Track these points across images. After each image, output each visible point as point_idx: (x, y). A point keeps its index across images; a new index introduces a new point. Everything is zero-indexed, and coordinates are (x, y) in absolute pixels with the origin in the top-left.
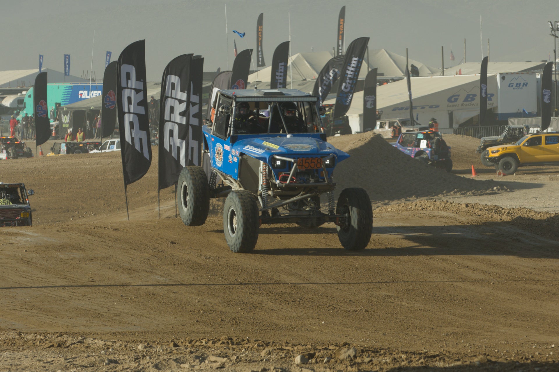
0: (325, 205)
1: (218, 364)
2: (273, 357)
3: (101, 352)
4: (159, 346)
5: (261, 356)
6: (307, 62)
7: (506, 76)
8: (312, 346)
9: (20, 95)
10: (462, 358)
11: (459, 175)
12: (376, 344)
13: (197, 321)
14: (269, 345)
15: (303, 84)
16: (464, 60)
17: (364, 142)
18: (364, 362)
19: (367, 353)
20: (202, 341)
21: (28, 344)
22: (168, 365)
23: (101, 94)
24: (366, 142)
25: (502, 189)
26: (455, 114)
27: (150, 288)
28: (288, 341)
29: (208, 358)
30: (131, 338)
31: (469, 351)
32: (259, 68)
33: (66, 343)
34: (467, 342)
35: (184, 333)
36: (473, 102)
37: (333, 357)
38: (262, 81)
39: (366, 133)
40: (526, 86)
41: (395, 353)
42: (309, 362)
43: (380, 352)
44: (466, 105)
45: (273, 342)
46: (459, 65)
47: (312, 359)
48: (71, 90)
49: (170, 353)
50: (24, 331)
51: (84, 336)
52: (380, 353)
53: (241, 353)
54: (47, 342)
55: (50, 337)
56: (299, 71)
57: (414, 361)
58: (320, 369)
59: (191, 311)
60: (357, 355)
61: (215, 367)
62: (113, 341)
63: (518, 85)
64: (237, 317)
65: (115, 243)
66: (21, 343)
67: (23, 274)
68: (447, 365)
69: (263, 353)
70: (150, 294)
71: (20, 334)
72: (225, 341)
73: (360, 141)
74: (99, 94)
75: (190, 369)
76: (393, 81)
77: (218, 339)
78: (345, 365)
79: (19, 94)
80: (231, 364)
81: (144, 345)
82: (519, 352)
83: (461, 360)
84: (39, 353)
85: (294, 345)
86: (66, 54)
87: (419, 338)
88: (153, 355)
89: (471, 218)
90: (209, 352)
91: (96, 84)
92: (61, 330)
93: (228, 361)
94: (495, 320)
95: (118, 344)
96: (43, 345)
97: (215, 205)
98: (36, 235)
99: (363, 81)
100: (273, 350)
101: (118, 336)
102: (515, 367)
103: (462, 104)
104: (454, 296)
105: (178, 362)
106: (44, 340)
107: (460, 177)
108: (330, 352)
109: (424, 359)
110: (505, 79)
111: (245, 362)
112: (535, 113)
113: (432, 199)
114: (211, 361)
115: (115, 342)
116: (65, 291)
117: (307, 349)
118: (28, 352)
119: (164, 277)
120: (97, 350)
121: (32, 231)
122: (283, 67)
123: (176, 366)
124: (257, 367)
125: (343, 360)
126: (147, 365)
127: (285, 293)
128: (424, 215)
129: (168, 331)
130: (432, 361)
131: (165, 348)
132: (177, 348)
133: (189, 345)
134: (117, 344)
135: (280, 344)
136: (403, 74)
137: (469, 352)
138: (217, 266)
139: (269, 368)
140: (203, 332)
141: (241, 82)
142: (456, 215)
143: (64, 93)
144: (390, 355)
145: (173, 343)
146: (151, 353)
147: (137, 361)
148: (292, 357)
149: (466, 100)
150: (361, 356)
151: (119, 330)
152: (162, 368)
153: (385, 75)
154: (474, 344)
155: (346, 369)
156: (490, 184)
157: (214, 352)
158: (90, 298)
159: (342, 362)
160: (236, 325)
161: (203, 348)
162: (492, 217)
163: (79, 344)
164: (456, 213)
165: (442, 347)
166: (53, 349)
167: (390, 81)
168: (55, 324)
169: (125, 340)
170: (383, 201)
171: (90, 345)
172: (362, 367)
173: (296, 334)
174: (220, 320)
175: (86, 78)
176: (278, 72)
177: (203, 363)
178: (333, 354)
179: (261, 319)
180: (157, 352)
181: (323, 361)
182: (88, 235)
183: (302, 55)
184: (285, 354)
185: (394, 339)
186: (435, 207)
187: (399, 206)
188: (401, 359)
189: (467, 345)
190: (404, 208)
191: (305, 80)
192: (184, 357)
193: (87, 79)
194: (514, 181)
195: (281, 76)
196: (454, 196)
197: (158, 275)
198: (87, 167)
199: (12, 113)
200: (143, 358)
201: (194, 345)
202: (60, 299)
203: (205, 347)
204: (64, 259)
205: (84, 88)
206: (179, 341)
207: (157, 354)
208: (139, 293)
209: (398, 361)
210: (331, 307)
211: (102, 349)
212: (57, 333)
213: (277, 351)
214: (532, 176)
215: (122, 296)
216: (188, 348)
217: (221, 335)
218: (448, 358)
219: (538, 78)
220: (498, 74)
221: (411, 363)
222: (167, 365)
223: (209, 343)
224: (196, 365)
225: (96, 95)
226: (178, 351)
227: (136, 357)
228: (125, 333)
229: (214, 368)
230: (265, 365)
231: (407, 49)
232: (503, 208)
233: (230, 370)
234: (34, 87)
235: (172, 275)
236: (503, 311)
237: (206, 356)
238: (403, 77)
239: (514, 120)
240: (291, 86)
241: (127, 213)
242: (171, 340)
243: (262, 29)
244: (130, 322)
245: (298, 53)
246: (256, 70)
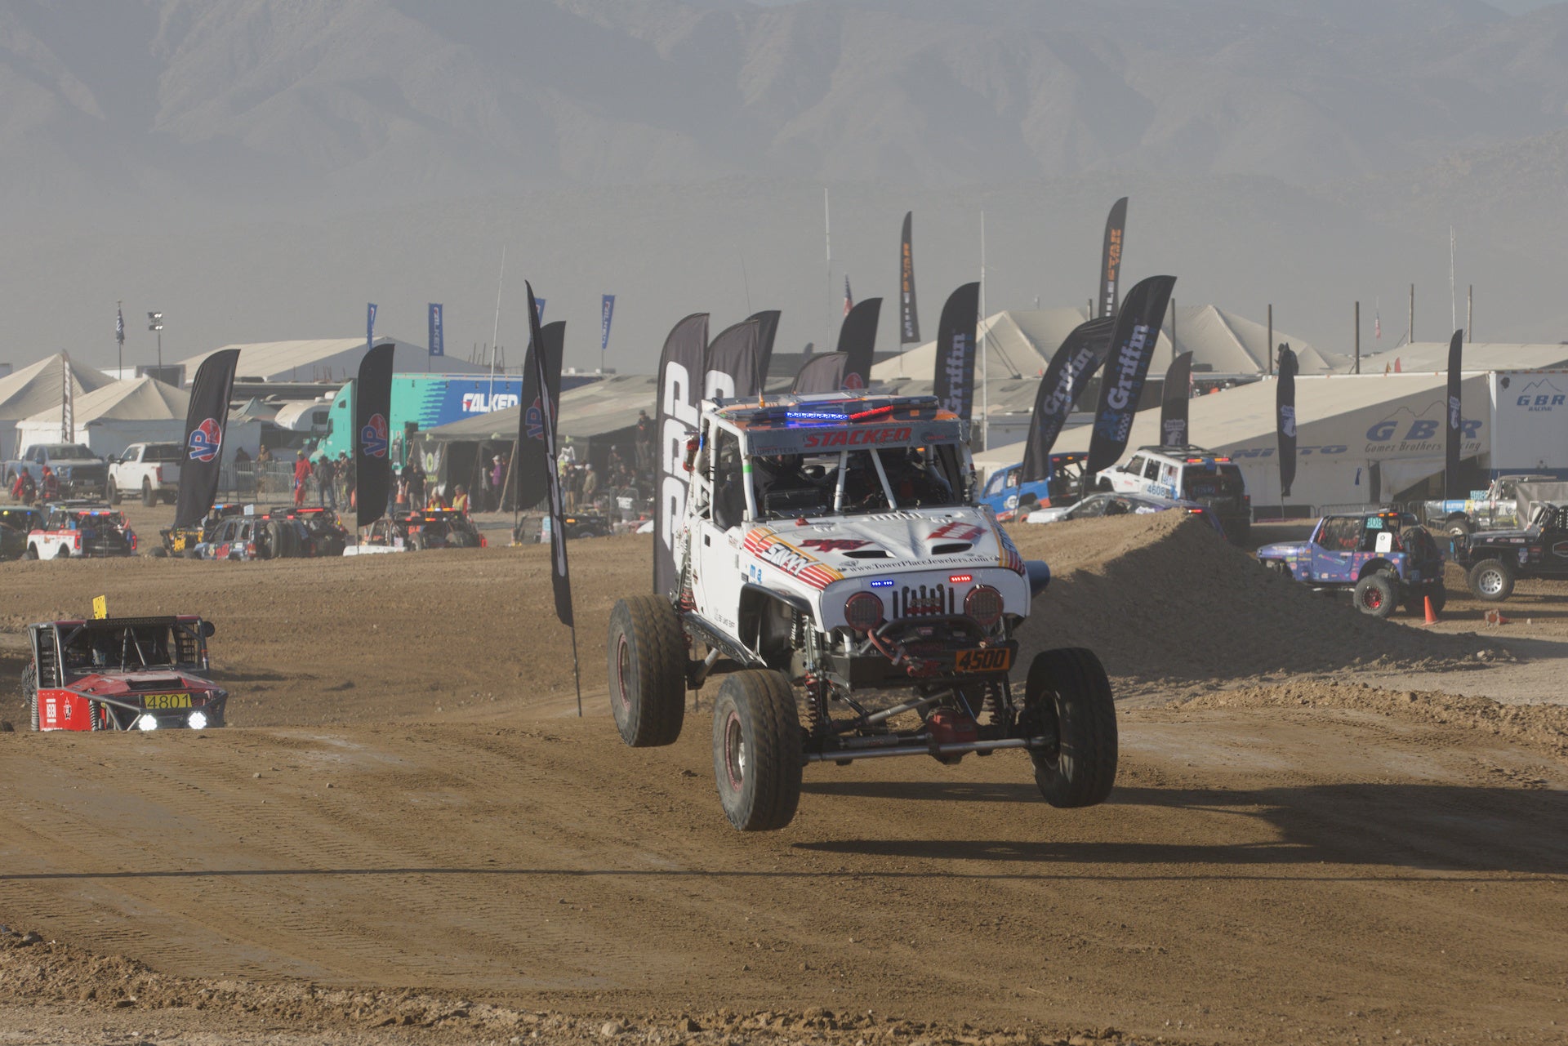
3: (512, 1040)
4: (653, 1029)
6: (1024, 332)
7: (1512, 379)
8: (1028, 1036)
9: (320, 402)
11: (1394, 621)
13: (747, 969)
14: (923, 1032)
15: (1012, 389)
16: (1409, 337)
17: (1161, 532)
20: (758, 1017)
21: (331, 1016)
23: (516, 403)
24: (1166, 534)
25: (1498, 656)
26: (1384, 468)
27: (631, 884)
28: (970, 1023)
30: (584, 1006)
32: (906, 346)
33: (425, 1015)
34: (1409, 1035)
35: (715, 997)
36: (1430, 441)
39: (1165, 512)
40: (1560, 404)
44: (1413, 447)
45: (933, 1025)
46: (1398, 346)
48: (444, 392)
50: (323, 982)
51: (471, 998)
54: (379, 1012)
55: (386, 1000)
56: (1003, 356)
59: (731, 943)
62: (541, 1013)
63: (1541, 400)
64: (844, 961)
65: (548, 771)
66: (315, 1012)
67: (322, 842)
70: (631, 900)
71: (312, 990)
72: (815, 1020)
73: (1151, 532)
74: (513, 402)
76: (1233, 384)
77: (796, 1013)
79: (317, 399)
81: (615, 1024)
84: (359, 1038)
85: (985, 1033)
86: (433, 302)
87: (1290, 1022)
89: (1422, 727)
91: (505, 378)
92: (412, 982)
94: (1478, 982)
95: (553, 1021)
96: (368, 1018)
98: (355, 746)
99: (1159, 383)
100: (932, 1044)
101: (551, 1001)
103: (1403, 446)
104: (1378, 921)
106: (372, 1007)
107: (1395, 624)
110: (1511, 384)
113: (1325, 678)
115: (545, 1015)
116: (423, 887)
117: (1015, 1044)
118: (333, 1036)
119: (667, 858)
120: (501, 1034)
121: (346, 737)
122: (965, 346)
127: (964, 903)
128: (1308, 717)
129: (674, 991)
131: (667, 1033)
132: (698, 1033)
133: (725, 1026)
134: (549, 1022)
135: (950, 1030)
136: (1257, 369)
138: (798, 834)
140: (760, 994)
141: (859, 378)
142: (1386, 719)
143: (426, 399)
145: (686, 1020)
149: (1412, 434)
151: (556, 987)
153: (1214, 368)
154: (1426, 1041)
156: (1470, 642)
158: (484, 907)
160: (842, 979)
161: (760, 1035)
162: (1474, 727)
163: (458, 1017)
164: (1388, 714)
166: (393, 1029)
167: (1228, 385)
168: (399, 968)
169: (569, 1010)
170: (1206, 680)
171: (485, 1021)
173: (990, 1005)
174: (802, 966)
175: (480, 363)
176: (951, 357)
179: (903, 965)
180: (649, 1042)
182: (482, 752)
183: (1013, 316)
186: (1336, 700)
187: (1246, 693)
189: (1410, 1041)
190: (1259, 698)
191: (1019, 377)
193: (483, 366)
194: (1527, 636)
195: (957, 367)
196: (1378, 672)
197: (652, 851)
198: (480, 580)
199: (300, 445)
201: (738, 1028)
202: (411, 907)
203: (766, 1033)
204: (422, 808)
205: (476, 388)
206: (701, 1016)
208: (604, 896)
210: (1077, 940)
211: (513, 1033)
212: (404, 989)
215: (562, 902)
216: (723, 1036)
217: (804, 1004)
220: (1493, 372)
223: (775, 1024)
225: (504, 404)
226: (700, 1042)
228: (569, 995)
231: (1270, 307)
232: (1502, 703)
234: (354, 383)
235: (687, 852)
236: (1500, 959)
238: (1259, 375)
239: (1531, 488)
240: (982, 393)
241: (576, 696)
242: (682, 1013)
243: (910, 250)
244: (582, 967)
245: (999, 311)
246: (896, 349)
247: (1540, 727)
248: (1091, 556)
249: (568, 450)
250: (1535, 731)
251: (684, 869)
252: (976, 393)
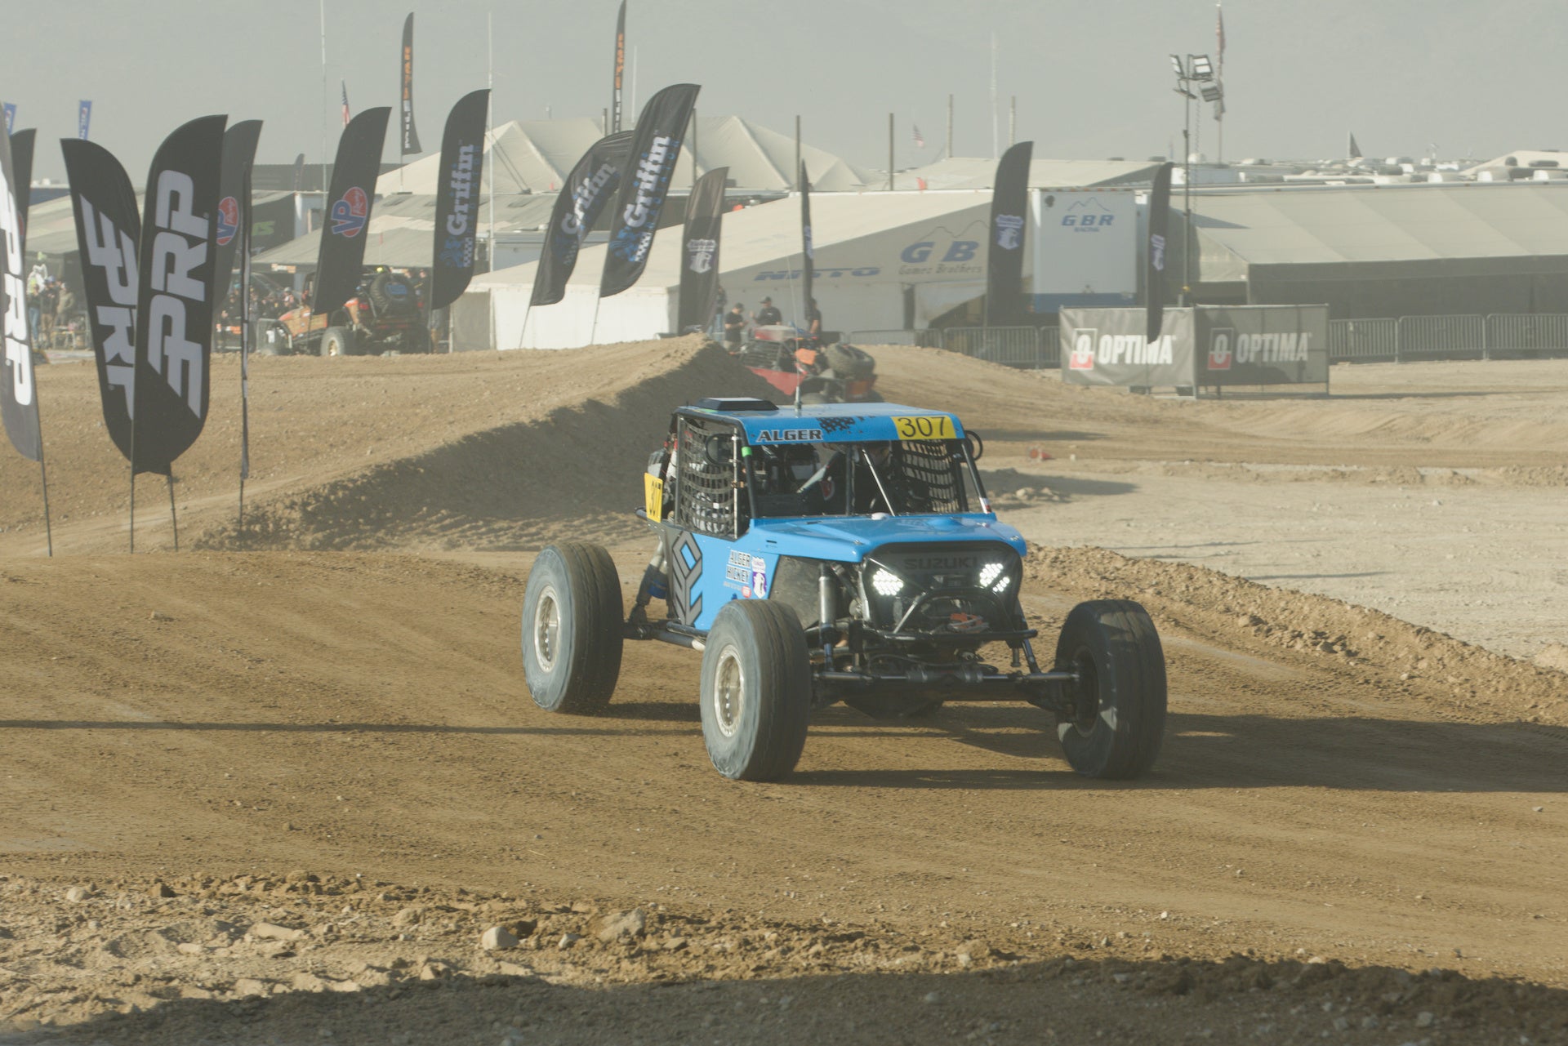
0: (571, 526)
1: (277, 946)
2: (426, 929)
4: (122, 894)
5: (394, 928)
6: (535, 144)
7: (1057, 197)
8: (528, 902)
10: (923, 943)
12: (698, 900)
14: (414, 897)
15: (522, 205)
16: (947, 151)
17: (680, 360)
18: (665, 950)
19: (673, 923)
20: (237, 881)
22: (146, 944)
24: (685, 362)
25: (1040, 495)
26: (920, 293)
27: (104, 738)
28: (466, 888)
29: (251, 929)
30: (48, 869)
31: (943, 924)
32: (407, 157)
35: (191, 860)
36: (970, 263)
37: (583, 933)
38: (414, 193)
39: (684, 338)
40: (1109, 224)
41: (746, 926)
42: (518, 946)
43: (709, 921)
44: (951, 270)
45: (427, 890)
46: (934, 161)
47: (527, 937)
49: (152, 912)
52: (708, 925)
53: (341, 915)
56: (513, 171)
57: (796, 950)
58: (548, 966)
59: (210, 802)
60: (647, 929)
61: (270, 953)
63: (1088, 220)
64: (331, 821)
65: (13, 616)
68: (884, 963)
69: (399, 919)
70: (102, 754)
72: (299, 884)
73: (668, 360)
75: (204, 957)
76: (758, 201)
77: (279, 877)
78: (614, 955)
80: (313, 946)
81: (82, 889)
82: (1074, 932)
83: (922, 947)
85: (482, 899)
88: (105, 917)
90: (256, 912)
93: (306, 937)
95: (14, 885)
97: (281, 519)
99: (683, 199)
100: (424, 911)
101: (13, 864)
102: (1063, 971)
103: (941, 269)
105: (171, 939)
108: (576, 918)
109: (824, 944)
110: (1055, 203)
111: (351, 942)
112: (1131, 297)
114: (259, 937)
117: (513, 911)
119: (141, 709)
122: (470, 158)
123: (167, 947)
124: (381, 955)
125: (609, 942)
126: (91, 943)
129: (148, 853)
130: (844, 951)
131: (137, 898)
132: (171, 899)
133: (202, 891)
134: (10, 886)
135: (444, 895)
136: (784, 184)
137: (943, 928)
139: (413, 959)
140: (239, 857)
141: (357, 193)
144: (734, 931)
145: (159, 885)
146: (102, 911)
147: (62, 932)
148: (476, 931)
149: (950, 257)
150: (659, 933)
151: (19, 849)
152: (129, 953)
153: (740, 184)
155: (617, 966)
156: (1008, 480)
157: (269, 912)
159: (605, 946)
160: (328, 840)
161: (239, 900)
165: (871, 912)
167: (752, 201)
169: (32, 874)
172: (658, 962)
173: (488, 868)
174: (286, 826)
176: (457, 170)
177: (237, 942)
178: (584, 926)
179: (395, 825)
180: (118, 909)
181: (556, 943)
183: (523, 127)
184: (458, 921)
185: (747, 888)
188: (763, 944)
191: (528, 192)
192: (188, 926)
194: (1071, 474)
195: (464, 181)
197: (124, 702)
200: (78, 926)
201: (214, 893)
203: (246, 898)
206: (176, 880)
207: (117, 915)
208: (72, 751)
209: (755, 949)
213: (435, 912)
214: (1119, 464)
216: (198, 902)
217: (288, 867)
218: (887, 943)
219: (1140, 206)
220: (1036, 190)
221: (789, 955)
222: (142, 944)
223: (256, 888)
224: (219, 947)
226: (173, 909)
227: (60, 923)
228: (33, 857)
229: (267, 956)
230: (403, 950)
231: (798, 118)
232: (1041, 545)
233: (309, 962)
237: (246, 922)
238: (787, 191)
239: (1076, 314)
240: (488, 209)
241: (46, 534)
242: (155, 877)
243: (411, 54)
244: (47, 827)
245: (510, 121)
246: (398, 162)
247: (1081, 571)
248: (604, 386)
249: (40, 268)
250: (1075, 575)
251: (161, 720)
252: (481, 209)
